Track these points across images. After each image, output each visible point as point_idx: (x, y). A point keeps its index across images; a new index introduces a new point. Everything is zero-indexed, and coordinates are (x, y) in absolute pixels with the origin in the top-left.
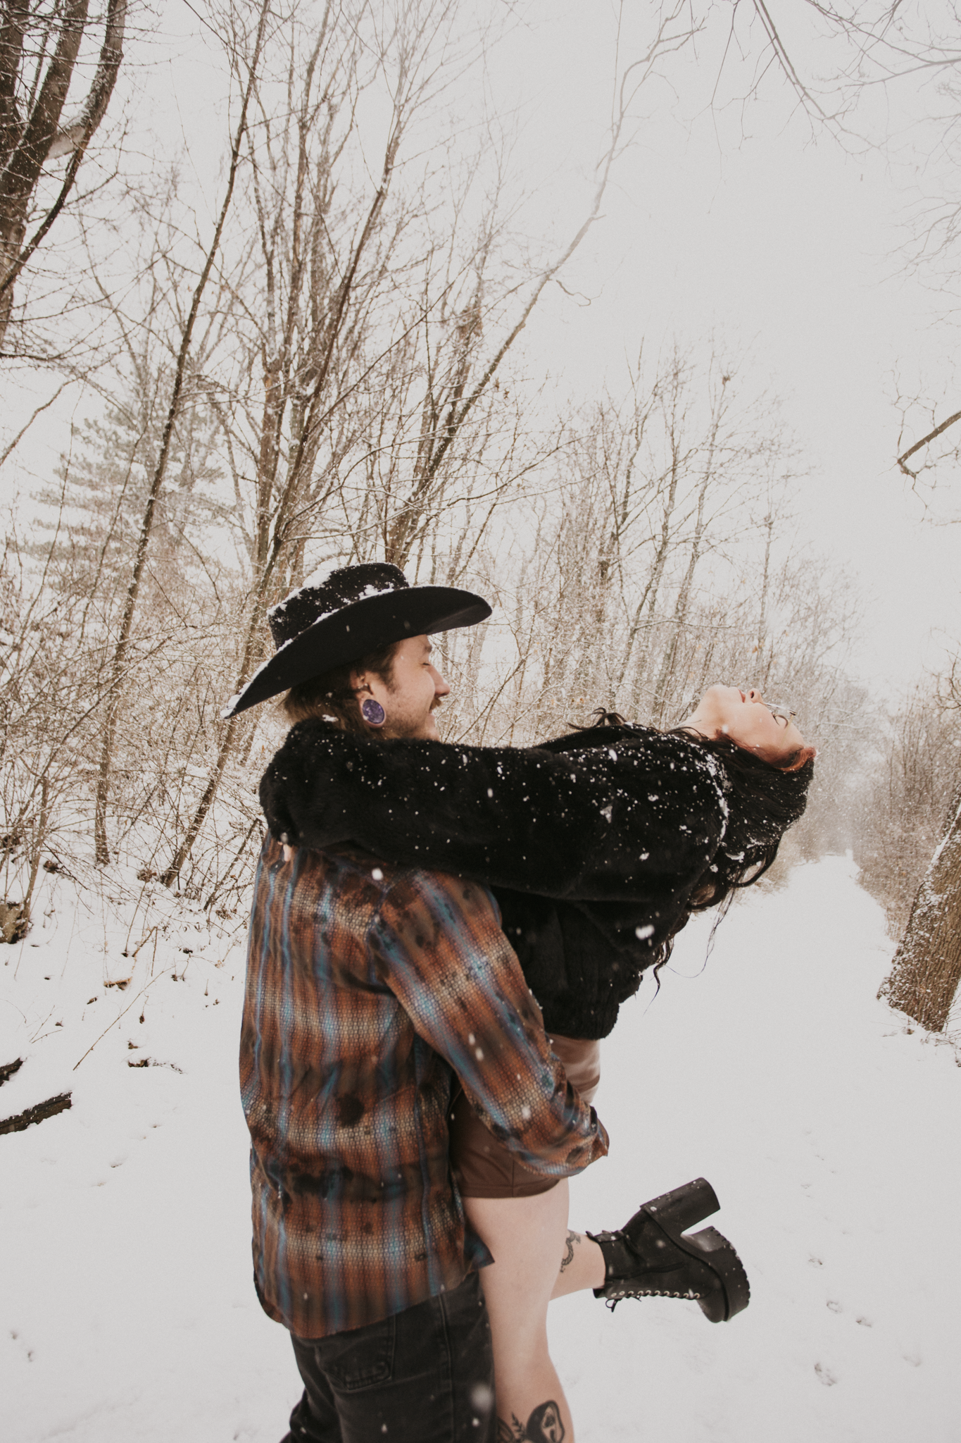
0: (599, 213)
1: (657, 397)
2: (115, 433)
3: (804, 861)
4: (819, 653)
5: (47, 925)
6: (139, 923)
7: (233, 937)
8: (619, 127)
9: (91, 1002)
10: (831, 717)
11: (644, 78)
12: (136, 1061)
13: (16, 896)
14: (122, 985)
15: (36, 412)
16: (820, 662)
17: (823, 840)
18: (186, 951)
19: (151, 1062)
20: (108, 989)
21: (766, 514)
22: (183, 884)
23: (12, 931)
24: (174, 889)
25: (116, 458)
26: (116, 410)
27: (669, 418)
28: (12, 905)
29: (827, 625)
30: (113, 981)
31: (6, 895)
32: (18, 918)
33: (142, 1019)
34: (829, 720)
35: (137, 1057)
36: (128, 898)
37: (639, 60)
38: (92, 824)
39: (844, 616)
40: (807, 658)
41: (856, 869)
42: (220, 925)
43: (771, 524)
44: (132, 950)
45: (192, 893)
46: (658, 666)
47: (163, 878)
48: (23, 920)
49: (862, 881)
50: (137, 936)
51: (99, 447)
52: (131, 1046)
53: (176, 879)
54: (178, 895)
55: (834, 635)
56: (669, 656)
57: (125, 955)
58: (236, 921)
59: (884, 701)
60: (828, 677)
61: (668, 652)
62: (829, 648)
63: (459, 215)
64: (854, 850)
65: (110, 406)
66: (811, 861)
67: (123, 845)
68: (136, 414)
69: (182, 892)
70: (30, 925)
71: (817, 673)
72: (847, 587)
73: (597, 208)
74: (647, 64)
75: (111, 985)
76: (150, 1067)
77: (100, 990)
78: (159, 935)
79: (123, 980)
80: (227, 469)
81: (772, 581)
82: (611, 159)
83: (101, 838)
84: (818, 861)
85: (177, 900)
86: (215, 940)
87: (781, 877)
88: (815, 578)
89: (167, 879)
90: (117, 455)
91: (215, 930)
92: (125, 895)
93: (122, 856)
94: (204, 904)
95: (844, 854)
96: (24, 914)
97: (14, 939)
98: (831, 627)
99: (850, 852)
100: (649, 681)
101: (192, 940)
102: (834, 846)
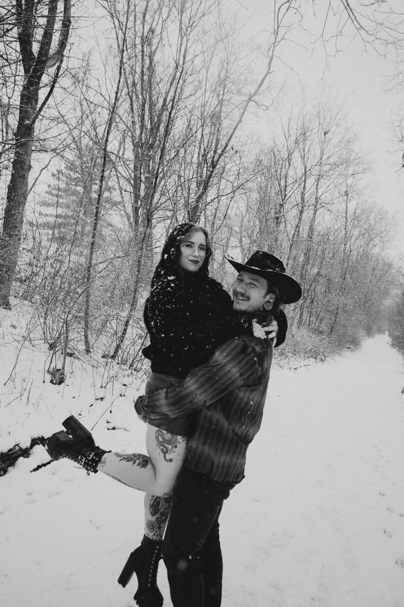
0: (271, 71)
1: (297, 144)
2: (69, 174)
3: (367, 337)
4: (370, 248)
5: (71, 377)
6: (106, 375)
7: (141, 379)
8: (277, 32)
9: (91, 406)
10: (377, 276)
11: (287, 10)
12: (110, 427)
13: (59, 367)
14: (102, 399)
15: (41, 171)
16: (371, 252)
17: (375, 328)
18: (125, 385)
19: (116, 428)
20: (97, 401)
21: (345, 190)
22: (120, 359)
23: (58, 380)
24: (116, 361)
25: (71, 185)
26: (69, 165)
27: (302, 153)
28: (58, 370)
29: (374, 236)
30: (98, 398)
31: (56, 367)
32: (61, 375)
33: (111, 412)
34: (376, 277)
35: (110, 426)
36: (100, 365)
37: (285, 2)
38: (83, 337)
39: (381, 231)
40: (365, 251)
41: (390, 340)
42: (136, 374)
43: (348, 195)
44: (104, 385)
45: (124, 362)
46: (301, 259)
47: (111, 357)
48: (62, 376)
49: (393, 345)
50: (105, 380)
51: (64, 181)
52: (108, 422)
53: (117, 357)
54: (118, 364)
55: (377, 240)
56: (306, 254)
57: (102, 387)
58: (141, 373)
59: (400, 267)
60: (375, 259)
61: (306, 252)
62: (375, 246)
63: (209, 72)
64: (389, 332)
65: (67, 163)
66: (370, 337)
67: (95, 345)
68: (78, 166)
69: (120, 362)
70: (65, 377)
71: (370, 257)
72: (382, 219)
73: (270, 68)
74: (288, 4)
75: (98, 399)
76: (116, 429)
77: (93, 401)
78: (114, 379)
79: (102, 397)
80: (117, 186)
81: (349, 219)
82: (274, 47)
83: (87, 342)
84: (374, 337)
85: (118, 366)
86: (135, 381)
87: (358, 345)
88: (368, 217)
89: (113, 357)
90: (71, 184)
91: (134, 377)
92: (99, 364)
93: (95, 349)
94: (129, 367)
95: (384, 333)
96: (63, 374)
97: (60, 383)
98: (375, 237)
99: (387, 333)
100: (298, 265)
101: (126, 381)
102: (380, 331)
